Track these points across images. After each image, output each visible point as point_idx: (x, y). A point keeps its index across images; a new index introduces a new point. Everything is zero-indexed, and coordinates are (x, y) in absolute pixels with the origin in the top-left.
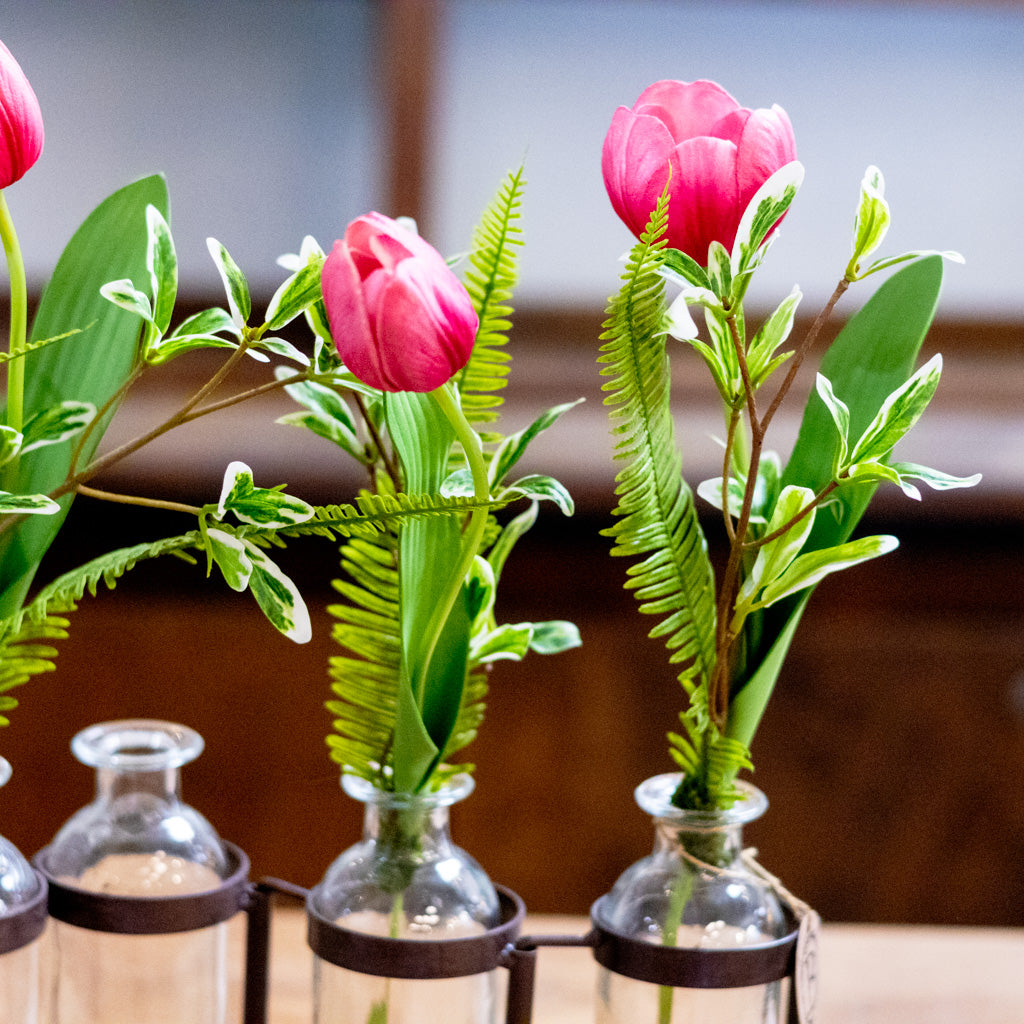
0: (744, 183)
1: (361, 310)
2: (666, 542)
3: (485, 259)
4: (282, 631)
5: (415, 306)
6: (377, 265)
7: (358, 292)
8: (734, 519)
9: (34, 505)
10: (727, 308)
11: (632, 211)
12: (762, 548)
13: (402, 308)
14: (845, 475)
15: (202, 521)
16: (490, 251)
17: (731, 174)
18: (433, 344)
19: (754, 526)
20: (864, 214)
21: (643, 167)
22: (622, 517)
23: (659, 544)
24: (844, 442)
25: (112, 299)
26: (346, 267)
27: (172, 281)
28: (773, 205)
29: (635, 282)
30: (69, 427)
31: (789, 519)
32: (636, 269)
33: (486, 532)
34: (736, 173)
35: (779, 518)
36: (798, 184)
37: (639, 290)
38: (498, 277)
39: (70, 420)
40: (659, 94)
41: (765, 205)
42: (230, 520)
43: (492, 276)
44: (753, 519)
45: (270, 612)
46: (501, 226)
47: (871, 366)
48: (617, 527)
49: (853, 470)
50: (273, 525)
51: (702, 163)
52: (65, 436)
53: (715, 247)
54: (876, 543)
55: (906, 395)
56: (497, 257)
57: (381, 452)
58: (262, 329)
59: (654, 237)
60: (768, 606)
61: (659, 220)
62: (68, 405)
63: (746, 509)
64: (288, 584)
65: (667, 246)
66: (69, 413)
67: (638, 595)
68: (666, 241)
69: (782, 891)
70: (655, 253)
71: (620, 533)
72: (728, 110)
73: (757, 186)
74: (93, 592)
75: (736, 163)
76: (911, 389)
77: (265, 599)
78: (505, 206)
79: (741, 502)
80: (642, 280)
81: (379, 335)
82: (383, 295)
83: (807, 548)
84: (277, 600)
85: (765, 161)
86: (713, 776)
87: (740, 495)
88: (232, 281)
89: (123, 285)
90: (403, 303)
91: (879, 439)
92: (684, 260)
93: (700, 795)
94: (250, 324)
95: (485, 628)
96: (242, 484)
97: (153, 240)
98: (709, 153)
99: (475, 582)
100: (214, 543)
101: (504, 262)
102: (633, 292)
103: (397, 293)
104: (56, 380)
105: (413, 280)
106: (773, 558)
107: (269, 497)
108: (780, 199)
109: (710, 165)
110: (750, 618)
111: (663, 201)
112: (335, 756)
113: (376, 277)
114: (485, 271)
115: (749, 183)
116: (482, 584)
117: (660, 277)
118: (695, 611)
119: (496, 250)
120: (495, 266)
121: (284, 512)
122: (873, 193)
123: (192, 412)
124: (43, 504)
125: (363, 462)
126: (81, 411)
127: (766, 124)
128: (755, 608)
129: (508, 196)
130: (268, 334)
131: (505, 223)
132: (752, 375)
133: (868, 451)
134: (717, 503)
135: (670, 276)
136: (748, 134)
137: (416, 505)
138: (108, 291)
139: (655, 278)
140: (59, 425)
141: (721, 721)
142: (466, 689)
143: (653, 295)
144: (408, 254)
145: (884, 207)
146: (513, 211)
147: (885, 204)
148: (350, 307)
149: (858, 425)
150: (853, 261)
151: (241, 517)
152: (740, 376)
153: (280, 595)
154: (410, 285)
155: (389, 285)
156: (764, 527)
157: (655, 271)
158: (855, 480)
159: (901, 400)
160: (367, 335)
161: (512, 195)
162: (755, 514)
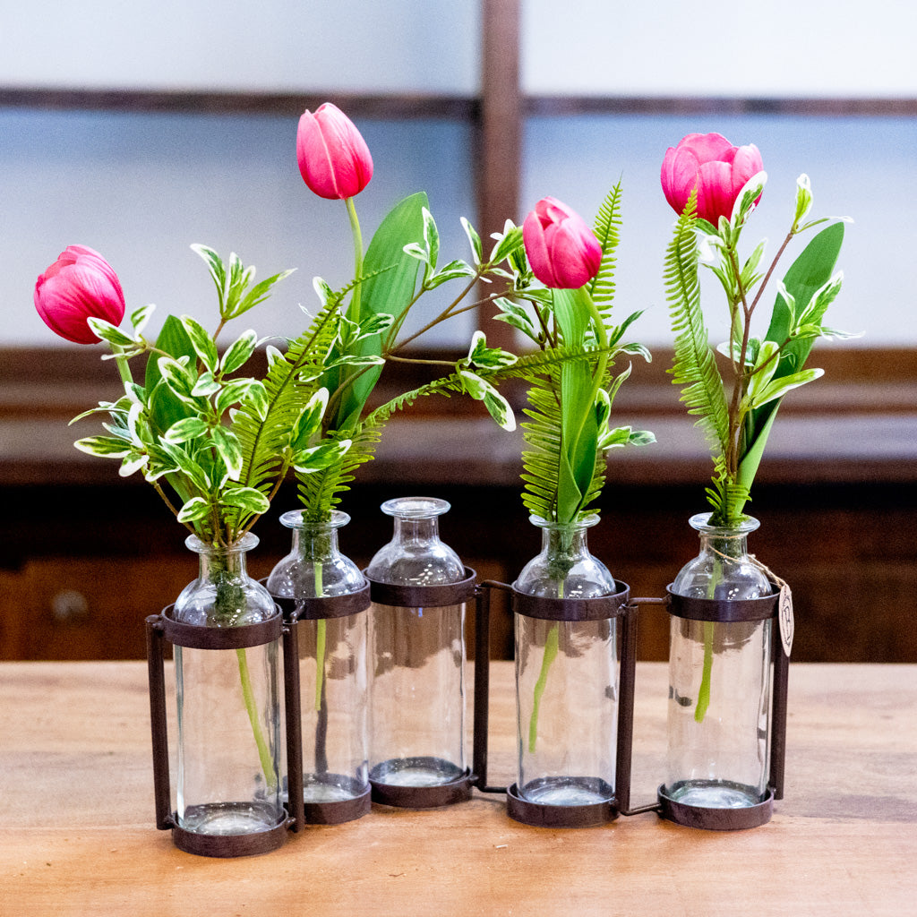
0: (736, 184)
1: (544, 246)
2: (701, 378)
3: (601, 233)
4: (501, 425)
5: (571, 241)
6: (551, 222)
7: (542, 235)
8: (736, 363)
9: (372, 361)
10: (729, 248)
11: (676, 200)
12: (752, 377)
13: (564, 243)
14: (794, 334)
15: (457, 368)
16: (603, 228)
17: (729, 179)
18: (580, 262)
19: (748, 367)
20: (799, 198)
21: (684, 177)
22: (677, 362)
23: (697, 379)
24: (793, 315)
25: (409, 253)
26: (536, 223)
27: (437, 246)
28: (751, 194)
29: (681, 236)
30: (381, 327)
31: (766, 360)
32: (681, 229)
33: (604, 378)
34: (732, 179)
35: (760, 361)
36: (764, 183)
37: (683, 240)
38: (608, 242)
39: (382, 323)
40: (690, 141)
41: (747, 194)
42: (473, 368)
43: (605, 242)
44: (746, 364)
45: (495, 415)
46: (609, 214)
47: (807, 283)
48: (675, 367)
49: (798, 331)
50: (496, 368)
51: (713, 175)
52: (380, 331)
53: (722, 219)
54: (812, 373)
55: (824, 292)
56: (608, 231)
57: (548, 335)
58: (488, 265)
59: (690, 211)
60: (756, 408)
61: (692, 203)
62: (380, 315)
63: (743, 358)
64: (503, 400)
65: (697, 216)
66: (381, 319)
67: (686, 405)
68: (696, 214)
69: (770, 573)
70: (690, 220)
71: (676, 371)
72: (727, 148)
73: (743, 185)
74: (401, 408)
75: (732, 174)
76: (827, 289)
77: (491, 407)
78: (611, 203)
79: (740, 355)
80: (684, 234)
81: (553, 257)
82: (555, 235)
83: (775, 377)
84: (498, 408)
85: (747, 173)
86: (731, 508)
87: (739, 351)
88: (473, 240)
89: (414, 246)
90: (565, 240)
91: (812, 314)
92: (705, 223)
93: (723, 519)
94: (482, 262)
95: (605, 431)
96: (480, 344)
97: (426, 225)
98: (716, 169)
99: (600, 404)
100: (465, 379)
101: (611, 233)
102: (680, 241)
103: (562, 235)
104: (371, 305)
105: (570, 228)
106: (758, 382)
107: (493, 353)
108: (755, 191)
109: (718, 176)
110: (747, 413)
111: (694, 192)
112: (525, 504)
113: (551, 228)
114: (601, 239)
115: (739, 184)
116: (604, 405)
117: (694, 233)
118: (718, 416)
119: (606, 227)
120: (606, 236)
121: (501, 360)
122: (803, 186)
123: (451, 311)
124: (376, 360)
125: (538, 343)
126: (387, 318)
127: (747, 154)
128: (750, 409)
129: (612, 198)
130: (492, 267)
131: (611, 212)
132: (743, 284)
133: (806, 321)
134: (727, 355)
135: (699, 232)
136: (737, 160)
137: (570, 353)
138: (407, 248)
139: (691, 233)
140: (377, 325)
141: (734, 476)
142: (595, 467)
143: (690, 243)
144: (567, 216)
145: (809, 193)
146: (615, 206)
147: (811, 192)
148: (538, 243)
149: (800, 308)
150: (794, 225)
151: (477, 365)
152: (737, 285)
153: (499, 406)
154: (568, 230)
155: (558, 231)
156: (753, 368)
157: (691, 230)
158: (800, 336)
159: (822, 294)
160: (547, 257)
161: (615, 197)
162: (748, 361)
